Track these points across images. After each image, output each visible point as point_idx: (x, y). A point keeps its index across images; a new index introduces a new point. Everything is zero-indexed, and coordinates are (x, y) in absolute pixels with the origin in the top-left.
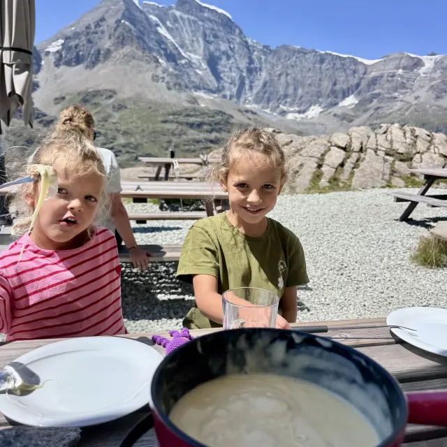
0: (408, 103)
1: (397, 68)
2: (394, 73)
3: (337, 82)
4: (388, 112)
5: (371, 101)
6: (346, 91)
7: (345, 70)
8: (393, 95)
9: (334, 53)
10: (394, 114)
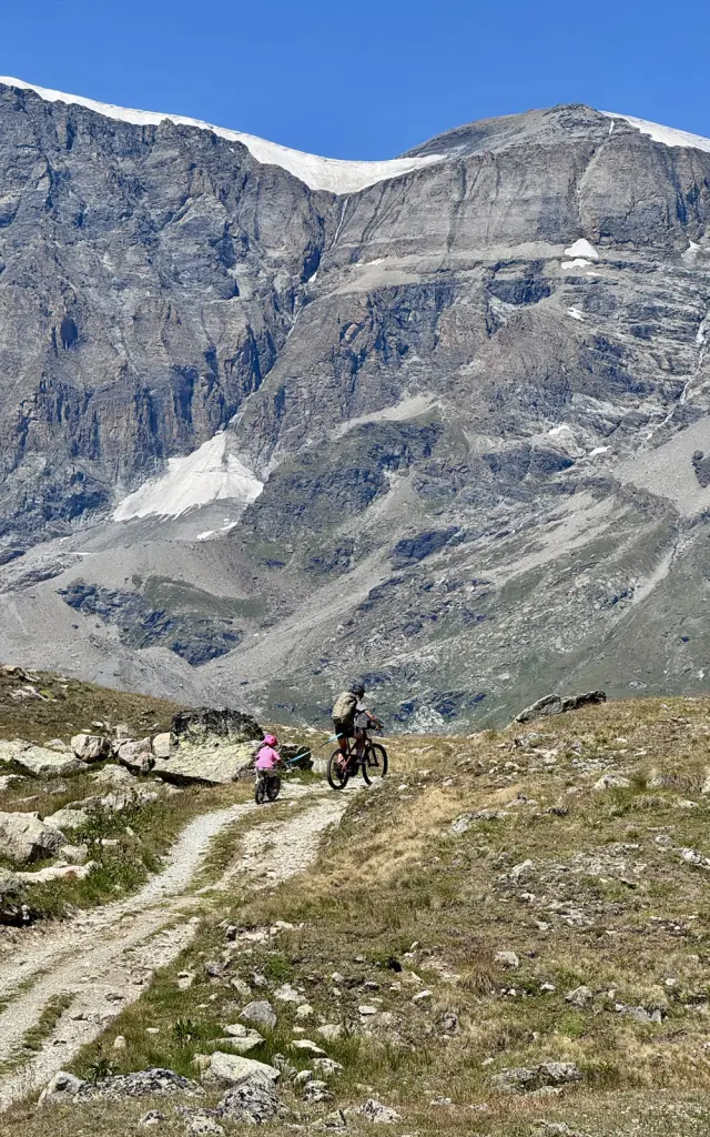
0: (643, 503)
1: (557, 228)
2: (538, 265)
3: (89, 327)
4: (496, 578)
5: (372, 488)
6: (168, 403)
7: (147, 236)
8: (537, 441)
9: (50, 95)
10: (541, 594)
